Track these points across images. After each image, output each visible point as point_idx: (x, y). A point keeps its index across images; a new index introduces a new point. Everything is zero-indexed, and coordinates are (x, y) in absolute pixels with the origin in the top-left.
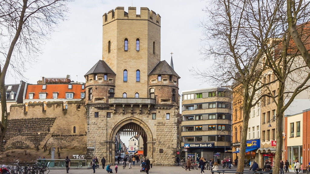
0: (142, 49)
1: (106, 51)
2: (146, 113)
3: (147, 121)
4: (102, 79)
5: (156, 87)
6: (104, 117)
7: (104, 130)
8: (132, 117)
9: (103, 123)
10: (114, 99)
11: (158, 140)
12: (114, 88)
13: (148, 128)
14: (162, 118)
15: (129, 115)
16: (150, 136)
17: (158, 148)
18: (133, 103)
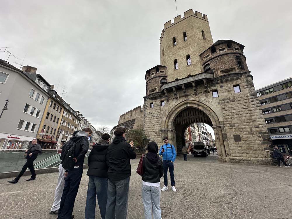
0: (190, 38)
2: (203, 92)
3: (207, 100)
4: (154, 73)
5: (211, 61)
6: (158, 106)
7: (158, 118)
8: (187, 100)
9: (157, 112)
10: (164, 86)
11: (228, 123)
12: (166, 78)
13: (210, 109)
14: (228, 92)
15: (183, 99)
16: (214, 118)
17: (230, 134)
18: (183, 84)
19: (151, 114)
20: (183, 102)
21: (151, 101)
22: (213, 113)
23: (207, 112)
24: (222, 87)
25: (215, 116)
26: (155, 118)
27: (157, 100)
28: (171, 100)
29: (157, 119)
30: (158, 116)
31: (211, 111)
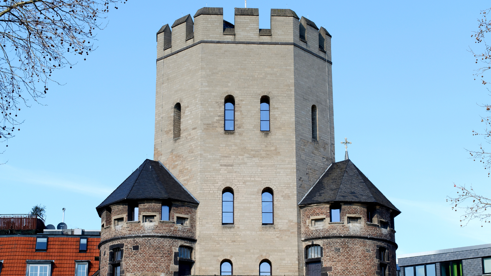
0: (280, 128)
1: (167, 132)
4: (153, 217)
5: (325, 240)
12: (193, 246)
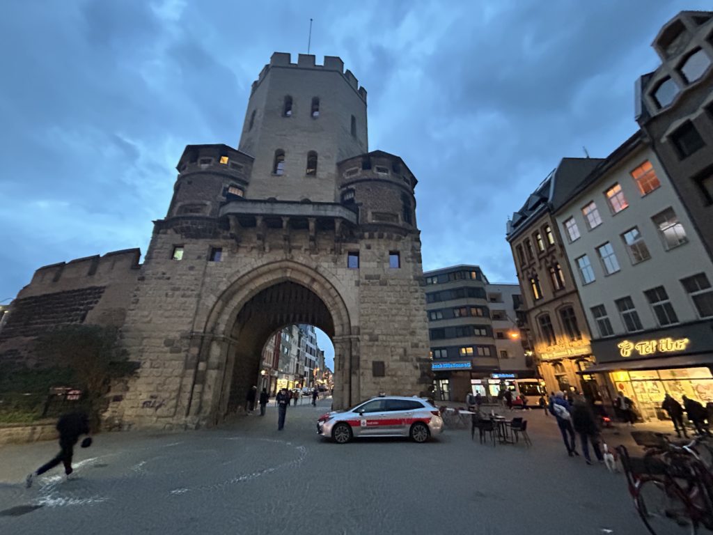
2: (329, 249)
3: (333, 271)
4: (210, 160)
5: (357, 184)
6: (199, 258)
7: (189, 296)
8: (287, 260)
9: (189, 278)
10: (232, 204)
11: (366, 331)
12: (245, 187)
13: (336, 294)
14: (378, 262)
15: (279, 255)
16: (340, 318)
17: (367, 358)
18: (287, 216)
19: (169, 279)
20: (277, 265)
21: (178, 239)
22: (341, 305)
23: (328, 301)
24: (369, 247)
25: (344, 313)
26: (177, 293)
27: (201, 241)
28: (245, 250)
29: (184, 300)
30: (192, 290)
31: (338, 299)
